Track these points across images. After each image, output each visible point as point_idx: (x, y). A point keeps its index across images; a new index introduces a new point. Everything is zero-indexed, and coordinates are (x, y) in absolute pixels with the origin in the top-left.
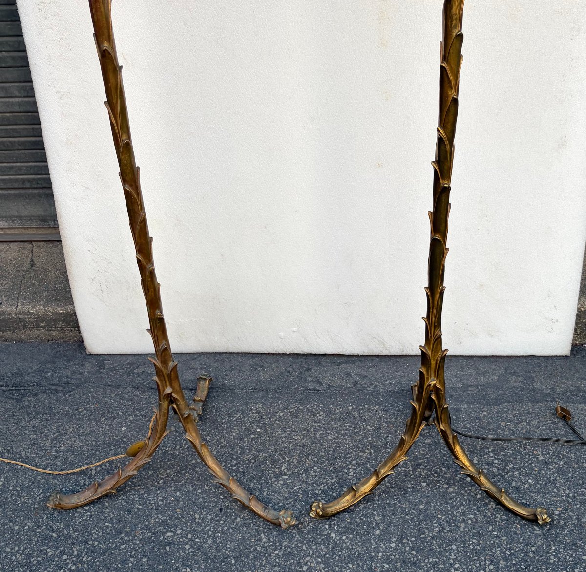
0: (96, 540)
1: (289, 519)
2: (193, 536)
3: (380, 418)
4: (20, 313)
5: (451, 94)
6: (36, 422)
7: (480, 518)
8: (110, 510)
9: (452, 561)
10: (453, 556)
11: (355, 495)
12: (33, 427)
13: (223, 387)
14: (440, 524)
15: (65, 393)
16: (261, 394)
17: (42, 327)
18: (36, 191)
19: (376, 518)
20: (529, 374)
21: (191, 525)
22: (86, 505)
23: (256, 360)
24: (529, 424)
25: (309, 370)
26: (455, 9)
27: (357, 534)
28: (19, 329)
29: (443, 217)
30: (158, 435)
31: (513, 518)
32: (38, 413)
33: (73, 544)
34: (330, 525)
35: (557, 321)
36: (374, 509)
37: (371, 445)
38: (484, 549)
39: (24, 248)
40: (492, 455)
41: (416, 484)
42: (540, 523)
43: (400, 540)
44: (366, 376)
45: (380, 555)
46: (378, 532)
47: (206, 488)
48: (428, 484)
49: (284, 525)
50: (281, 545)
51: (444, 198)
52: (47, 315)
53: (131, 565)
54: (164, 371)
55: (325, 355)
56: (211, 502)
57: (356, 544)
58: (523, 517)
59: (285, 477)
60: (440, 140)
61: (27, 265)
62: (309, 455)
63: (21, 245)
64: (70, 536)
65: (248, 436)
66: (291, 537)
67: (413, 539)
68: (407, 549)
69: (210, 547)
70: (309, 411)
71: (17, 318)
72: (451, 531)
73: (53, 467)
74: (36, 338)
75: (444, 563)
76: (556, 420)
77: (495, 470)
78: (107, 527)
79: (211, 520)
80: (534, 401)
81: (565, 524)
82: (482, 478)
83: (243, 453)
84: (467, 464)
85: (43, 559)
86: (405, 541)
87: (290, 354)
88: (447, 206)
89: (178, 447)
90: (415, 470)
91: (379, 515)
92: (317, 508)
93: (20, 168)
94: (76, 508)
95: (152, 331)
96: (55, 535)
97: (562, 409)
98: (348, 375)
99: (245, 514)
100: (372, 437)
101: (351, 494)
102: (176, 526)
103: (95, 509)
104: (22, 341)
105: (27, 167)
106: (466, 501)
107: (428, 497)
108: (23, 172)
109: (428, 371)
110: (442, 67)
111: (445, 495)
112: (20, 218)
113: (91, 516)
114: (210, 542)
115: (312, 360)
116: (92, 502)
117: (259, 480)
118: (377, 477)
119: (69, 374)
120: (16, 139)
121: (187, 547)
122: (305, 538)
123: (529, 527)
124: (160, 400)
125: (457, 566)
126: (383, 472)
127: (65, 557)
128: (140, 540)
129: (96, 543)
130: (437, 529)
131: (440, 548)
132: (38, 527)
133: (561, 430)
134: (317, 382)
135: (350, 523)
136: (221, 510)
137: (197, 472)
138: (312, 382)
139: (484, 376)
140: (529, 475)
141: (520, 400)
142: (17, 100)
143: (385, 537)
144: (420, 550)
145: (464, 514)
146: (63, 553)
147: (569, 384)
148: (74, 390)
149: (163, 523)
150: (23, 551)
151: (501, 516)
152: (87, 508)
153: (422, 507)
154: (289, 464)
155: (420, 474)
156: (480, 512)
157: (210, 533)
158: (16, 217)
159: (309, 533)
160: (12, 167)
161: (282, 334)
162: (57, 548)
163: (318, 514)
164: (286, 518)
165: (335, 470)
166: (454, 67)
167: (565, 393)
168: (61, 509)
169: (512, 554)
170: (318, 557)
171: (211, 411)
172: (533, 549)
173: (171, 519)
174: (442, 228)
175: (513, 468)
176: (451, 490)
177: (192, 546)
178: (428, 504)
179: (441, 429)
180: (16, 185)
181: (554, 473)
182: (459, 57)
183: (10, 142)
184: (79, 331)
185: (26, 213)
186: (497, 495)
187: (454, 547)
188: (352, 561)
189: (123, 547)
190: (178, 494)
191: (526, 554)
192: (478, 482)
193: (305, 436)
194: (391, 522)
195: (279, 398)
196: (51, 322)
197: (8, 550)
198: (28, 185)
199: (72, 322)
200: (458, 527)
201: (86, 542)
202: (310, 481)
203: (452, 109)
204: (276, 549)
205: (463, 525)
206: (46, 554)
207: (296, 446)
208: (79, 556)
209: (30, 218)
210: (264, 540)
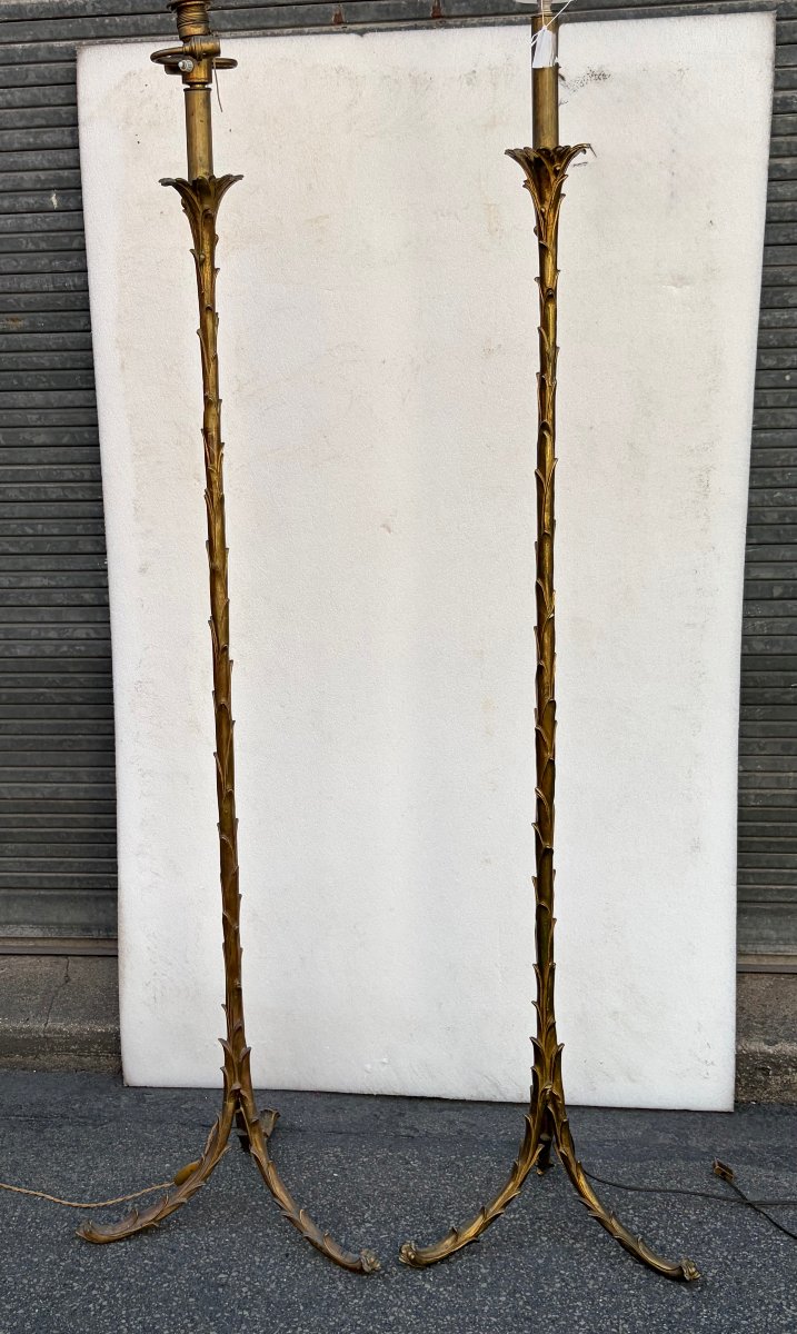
0: (132, 1277)
1: (372, 1260)
2: (252, 1279)
3: (491, 1168)
4: (50, 1032)
5: (548, 755)
6: (60, 1155)
7: (613, 1276)
8: (150, 1248)
9: (576, 1318)
10: (578, 1313)
11: (456, 1240)
12: (56, 1159)
13: (292, 1129)
14: (563, 1280)
15: (95, 1126)
16: (340, 1136)
17: (73, 1051)
18: (85, 893)
19: (483, 1271)
20: (682, 1131)
21: (249, 1268)
22: (120, 1240)
23: (335, 1101)
24: (680, 1182)
25: (400, 1114)
26: (546, 679)
27: (458, 1286)
28: (44, 1053)
29: (548, 881)
30: (218, 1149)
31: (656, 1277)
32: (62, 1145)
33: (105, 1279)
34: (424, 1276)
35: (712, 1063)
36: (480, 1261)
37: (479, 1197)
38: (617, 1307)
39: (57, 963)
40: (631, 1211)
41: (535, 1238)
42: (688, 1278)
43: (512, 1294)
44: (474, 1125)
45: (487, 1308)
46: (484, 1285)
47: (268, 1231)
48: (549, 1239)
49: (367, 1268)
50: (362, 1294)
51: (547, 862)
52: (82, 1035)
53: (174, 1304)
54: (235, 1060)
55: (422, 1099)
56: (274, 1246)
57: (456, 1296)
58: (666, 1275)
59: (368, 1225)
60: (539, 801)
61: (61, 980)
62: (398, 1204)
63: (55, 959)
64: (101, 1272)
65: (323, 1180)
66: (375, 1286)
67: (528, 1294)
68: (521, 1303)
69: (272, 1291)
70: (401, 1158)
71: (45, 1037)
72: (576, 1288)
73: (79, 1200)
74: (62, 1066)
75: (566, 1319)
76: (714, 1180)
77: (635, 1228)
78: (146, 1264)
79: (275, 1264)
80: (687, 1159)
81: (721, 1286)
82: (614, 1222)
83: (315, 1198)
84: (595, 1203)
85: (68, 1293)
86: (518, 1295)
87: (378, 1096)
88: (552, 872)
89: (234, 1188)
90: (533, 1224)
91: (486, 1268)
92: (408, 1250)
93: (71, 864)
94: (109, 1242)
95: (226, 1007)
96: (82, 1270)
97: (720, 1165)
98: (452, 1122)
99: (318, 1261)
100: (480, 1187)
101: (453, 1237)
102: (230, 1268)
103: (131, 1246)
104: (44, 1070)
105: (79, 863)
106: (596, 1257)
107: (548, 1252)
108: (74, 869)
109: (542, 1071)
110: (536, 730)
111: (570, 1250)
112: (59, 925)
113: (126, 1253)
114: (273, 1286)
115: (406, 1105)
116: (128, 1237)
117: (335, 1227)
118: (485, 1217)
119: (101, 1107)
120: (73, 830)
121: (244, 1290)
122: (392, 1289)
123: (674, 1287)
124: (225, 1100)
125: (582, 1323)
126: (493, 1210)
127: (94, 1292)
128: (187, 1280)
129: (132, 1280)
130: (559, 1285)
131: (562, 1304)
132: (62, 1260)
133: (720, 1188)
134: (412, 1128)
135: (450, 1275)
136: (287, 1255)
137: (257, 1215)
138: (406, 1128)
139: (625, 1130)
140: (677, 1234)
141: (670, 1157)
142: (84, 785)
143: (493, 1289)
144: (536, 1305)
145: (594, 1270)
146: (92, 1287)
147: (732, 1143)
148: (106, 1123)
149: (215, 1264)
150: (44, 1283)
151: (640, 1275)
152: (122, 1244)
153: (540, 1261)
154: (374, 1212)
155: (540, 1227)
156: (614, 1270)
157: (273, 1277)
158: (55, 924)
159: (397, 1282)
160: (62, 863)
161: (369, 1066)
162: (85, 1283)
163: (409, 1257)
164: (369, 1259)
165: (432, 1221)
166: (549, 732)
167: (727, 1152)
168: (91, 1241)
169: (651, 1314)
170: (408, 1308)
171: (277, 1152)
172: (679, 1310)
173: (224, 1260)
174: (548, 894)
175: (658, 1226)
176: (578, 1245)
177: (250, 1290)
178: (548, 1259)
179: (561, 1153)
180: (62, 885)
181: (708, 1234)
182: (554, 723)
183: (67, 833)
184: (120, 1058)
185: (67, 919)
186: (634, 1245)
187: (579, 1304)
188: (451, 1313)
189: (165, 1285)
190: (234, 1235)
191: (670, 1315)
192: (610, 1228)
193: (394, 1184)
194: (502, 1275)
195: (363, 1143)
196: (84, 1044)
197: (25, 1281)
198: (77, 885)
199: (112, 1045)
200: (585, 1284)
201: (121, 1278)
202: (400, 1230)
203: (549, 770)
204: (355, 1298)
205: (592, 1282)
206: (72, 1288)
207: (383, 1193)
208: (112, 1291)
209: (71, 926)
210: (341, 1288)
